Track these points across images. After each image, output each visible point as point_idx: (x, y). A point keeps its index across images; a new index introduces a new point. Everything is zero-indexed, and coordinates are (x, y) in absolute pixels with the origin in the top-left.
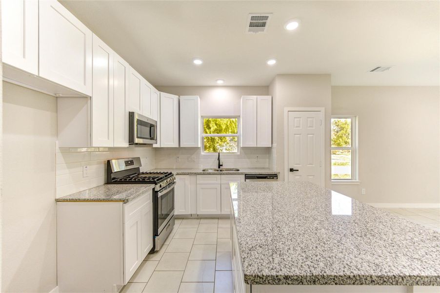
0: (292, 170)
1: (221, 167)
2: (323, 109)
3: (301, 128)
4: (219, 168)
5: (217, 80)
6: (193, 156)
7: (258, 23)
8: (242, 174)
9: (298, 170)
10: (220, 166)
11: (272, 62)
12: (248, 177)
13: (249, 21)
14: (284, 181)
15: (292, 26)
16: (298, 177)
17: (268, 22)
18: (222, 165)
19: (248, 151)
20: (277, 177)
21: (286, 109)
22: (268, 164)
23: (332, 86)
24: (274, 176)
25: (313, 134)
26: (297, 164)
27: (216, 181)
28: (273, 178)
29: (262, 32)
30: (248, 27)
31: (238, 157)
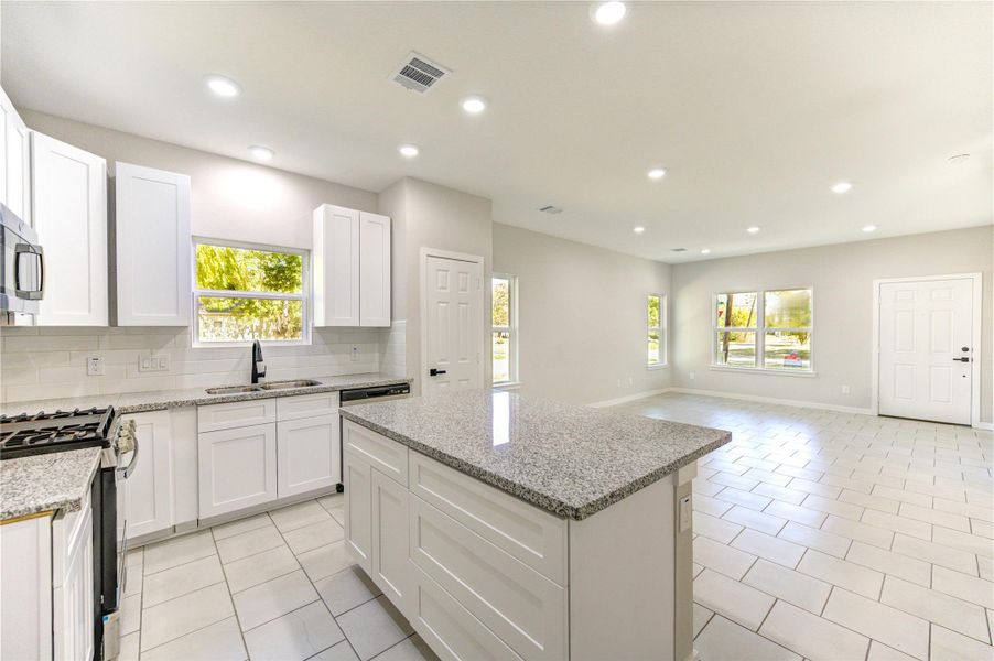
0: (433, 372)
1: (259, 379)
2: (481, 259)
3: (448, 291)
4: (255, 381)
5: (252, 147)
6: (158, 354)
7: (419, 74)
8: (326, 391)
9: (444, 372)
10: (256, 376)
11: (409, 152)
12: (347, 395)
13: (407, 62)
14: (420, 394)
15: (474, 107)
16: (444, 385)
17: (438, 81)
18: (263, 375)
19: (333, 336)
20: (408, 388)
21: (424, 251)
22: (377, 364)
23: (494, 223)
24: (402, 389)
25: (467, 304)
26: (442, 360)
27: (264, 415)
28: (401, 393)
29: (419, 93)
30: (397, 73)
31: (308, 350)
